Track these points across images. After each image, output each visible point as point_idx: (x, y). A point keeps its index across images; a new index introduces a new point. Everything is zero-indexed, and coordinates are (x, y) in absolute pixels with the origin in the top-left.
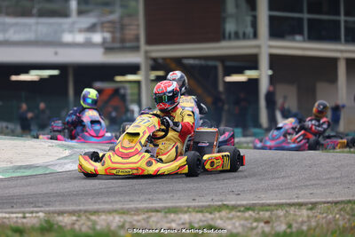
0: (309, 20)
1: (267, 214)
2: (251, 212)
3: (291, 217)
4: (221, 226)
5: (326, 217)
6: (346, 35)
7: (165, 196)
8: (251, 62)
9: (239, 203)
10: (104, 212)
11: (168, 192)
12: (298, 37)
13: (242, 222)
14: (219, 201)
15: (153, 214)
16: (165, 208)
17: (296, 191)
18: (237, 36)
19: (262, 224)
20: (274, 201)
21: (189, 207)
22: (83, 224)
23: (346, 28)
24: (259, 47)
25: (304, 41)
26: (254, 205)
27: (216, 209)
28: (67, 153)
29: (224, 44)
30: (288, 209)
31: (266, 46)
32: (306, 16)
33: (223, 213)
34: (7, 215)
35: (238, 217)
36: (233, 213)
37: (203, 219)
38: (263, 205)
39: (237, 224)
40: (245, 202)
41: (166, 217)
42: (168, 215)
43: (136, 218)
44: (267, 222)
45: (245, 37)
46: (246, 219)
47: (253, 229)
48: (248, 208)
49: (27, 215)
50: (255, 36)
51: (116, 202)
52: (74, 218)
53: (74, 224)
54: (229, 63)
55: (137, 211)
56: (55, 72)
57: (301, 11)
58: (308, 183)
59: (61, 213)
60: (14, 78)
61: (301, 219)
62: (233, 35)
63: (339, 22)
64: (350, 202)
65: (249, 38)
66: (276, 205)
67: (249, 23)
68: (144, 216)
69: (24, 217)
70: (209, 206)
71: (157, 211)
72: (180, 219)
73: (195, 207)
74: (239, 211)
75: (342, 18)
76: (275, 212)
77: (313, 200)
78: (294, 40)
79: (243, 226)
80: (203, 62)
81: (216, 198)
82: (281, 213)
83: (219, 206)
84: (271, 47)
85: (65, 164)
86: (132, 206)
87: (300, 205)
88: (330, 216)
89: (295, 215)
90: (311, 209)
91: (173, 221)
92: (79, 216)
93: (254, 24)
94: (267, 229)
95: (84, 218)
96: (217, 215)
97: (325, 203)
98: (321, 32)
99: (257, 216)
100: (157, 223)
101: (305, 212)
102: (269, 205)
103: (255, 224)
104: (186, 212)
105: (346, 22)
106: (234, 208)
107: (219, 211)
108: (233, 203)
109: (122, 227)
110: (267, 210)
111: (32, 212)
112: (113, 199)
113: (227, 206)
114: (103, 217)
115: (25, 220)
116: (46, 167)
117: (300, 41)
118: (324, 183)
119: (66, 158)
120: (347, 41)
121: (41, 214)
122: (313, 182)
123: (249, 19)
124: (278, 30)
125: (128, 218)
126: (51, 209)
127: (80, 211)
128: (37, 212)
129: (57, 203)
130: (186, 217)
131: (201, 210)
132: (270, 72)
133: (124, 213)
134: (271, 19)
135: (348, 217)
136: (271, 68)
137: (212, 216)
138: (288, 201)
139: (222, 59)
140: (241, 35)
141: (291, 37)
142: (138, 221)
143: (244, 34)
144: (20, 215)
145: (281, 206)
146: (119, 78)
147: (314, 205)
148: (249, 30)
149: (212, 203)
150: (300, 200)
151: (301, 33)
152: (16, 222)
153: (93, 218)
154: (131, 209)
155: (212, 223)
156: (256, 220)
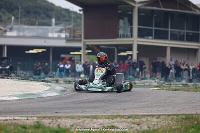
0: (155, 30)
1: (138, 120)
2: (130, 119)
3: (149, 122)
4: (117, 126)
5: (165, 122)
6: (171, 37)
7: (92, 110)
8: (129, 47)
9: (125, 114)
10: (64, 117)
11: (93, 108)
12: (150, 37)
13: (127, 124)
14: (116, 113)
15: (86, 119)
16: (92, 116)
17: (150, 109)
18: (124, 36)
19: (136, 125)
20: (141, 114)
21: (102, 116)
22: (54, 124)
23: (171, 34)
24: (133, 41)
25: (152, 39)
26: (132, 115)
27: (114, 117)
28: (48, 88)
29: (118, 39)
30: (147, 118)
31: (136, 41)
32: (154, 28)
33: (118, 119)
34: (20, 118)
35: (125, 121)
36: (123, 119)
37: (110, 122)
38: (136, 115)
39: (124, 125)
40: (128, 114)
41: (92, 121)
42: (93, 120)
43: (78, 121)
44: (138, 125)
45: (127, 36)
46: (129, 123)
47: (132, 128)
48: (129, 117)
49: (29, 118)
50: (132, 36)
51: (69, 112)
52: (50, 121)
53: (50, 124)
54: (119, 48)
55: (79, 118)
56: (45, 50)
57: (152, 26)
58: (156, 105)
59: (44, 117)
60: (27, 52)
61: (153, 123)
62: (122, 36)
63: (168, 31)
64: (175, 115)
65: (129, 37)
66: (142, 116)
67: (129, 31)
68: (82, 120)
69: (28, 119)
70: (112, 116)
71: (88, 117)
72: (99, 122)
73: (105, 116)
74: (126, 118)
75: (169, 30)
76: (142, 119)
77: (159, 114)
78: (148, 39)
79: (127, 126)
80: (106, 47)
81: (115, 112)
82: (144, 119)
83: (116, 116)
84: (138, 41)
85: (47, 93)
86: (77, 114)
87: (153, 116)
88: (167, 122)
89: (150, 121)
90: (158, 118)
91: (96, 123)
92: (53, 119)
93: (131, 31)
94: (138, 128)
95: (54, 120)
96: (115, 120)
97: (164, 115)
98: (160, 35)
99: (133, 121)
100: (88, 124)
101: (155, 119)
102: (139, 116)
103: (133, 125)
104: (101, 118)
105: (171, 31)
106: (123, 116)
107: (116, 118)
108: (122, 114)
109: (72, 126)
110: (138, 118)
111: (31, 117)
112: (68, 111)
113: (120, 116)
114: (64, 120)
115: (27, 121)
116: (39, 94)
117: (150, 39)
118: (162, 105)
119: (47, 90)
120: (171, 39)
121: (35, 118)
122: (158, 104)
123: (129, 29)
124: (141, 34)
125: (75, 121)
126: (40, 115)
127: (53, 116)
128: (34, 117)
129: (43, 113)
130: (101, 121)
131: (108, 117)
132: (137, 52)
133: (73, 118)
134: (139, 29)
135: (175, 122)
136: (138, 50)
137: (113, 121)
138: (147, 114)
139: (117, 46)
140: (125, 36)
141: (147, 37)
142: (80, 123)
143: (127, 35)
144: (26, 118)
145: (144, 116)
146: (72, 53)
147: (159, 116)
148: (129, 34)
149: (112, 114)
150: (153, 114)
151: (151, 36)
152: (24, 122)
153: (59, 120)
154: (76, 116)
155: (113, 124)
156: (133, 123)
